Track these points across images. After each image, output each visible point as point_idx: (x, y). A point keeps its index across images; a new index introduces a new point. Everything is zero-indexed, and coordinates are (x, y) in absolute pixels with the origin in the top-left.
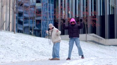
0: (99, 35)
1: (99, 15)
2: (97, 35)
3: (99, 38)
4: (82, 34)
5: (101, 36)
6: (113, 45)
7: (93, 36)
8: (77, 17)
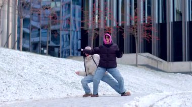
0: (156, 56)
1: (157, 22)
2: (154, 55)
3: (157, 61)
4: (127, 53)
5: (159, 57)
6: (180, 73)
7: (148, 57)
8: (120, 25)
